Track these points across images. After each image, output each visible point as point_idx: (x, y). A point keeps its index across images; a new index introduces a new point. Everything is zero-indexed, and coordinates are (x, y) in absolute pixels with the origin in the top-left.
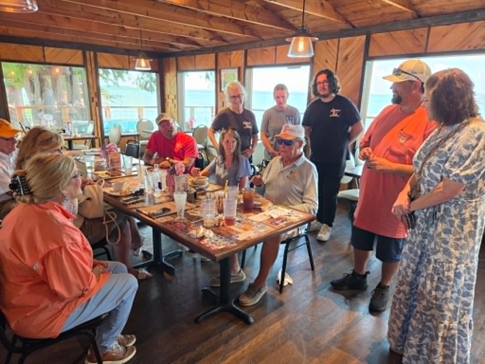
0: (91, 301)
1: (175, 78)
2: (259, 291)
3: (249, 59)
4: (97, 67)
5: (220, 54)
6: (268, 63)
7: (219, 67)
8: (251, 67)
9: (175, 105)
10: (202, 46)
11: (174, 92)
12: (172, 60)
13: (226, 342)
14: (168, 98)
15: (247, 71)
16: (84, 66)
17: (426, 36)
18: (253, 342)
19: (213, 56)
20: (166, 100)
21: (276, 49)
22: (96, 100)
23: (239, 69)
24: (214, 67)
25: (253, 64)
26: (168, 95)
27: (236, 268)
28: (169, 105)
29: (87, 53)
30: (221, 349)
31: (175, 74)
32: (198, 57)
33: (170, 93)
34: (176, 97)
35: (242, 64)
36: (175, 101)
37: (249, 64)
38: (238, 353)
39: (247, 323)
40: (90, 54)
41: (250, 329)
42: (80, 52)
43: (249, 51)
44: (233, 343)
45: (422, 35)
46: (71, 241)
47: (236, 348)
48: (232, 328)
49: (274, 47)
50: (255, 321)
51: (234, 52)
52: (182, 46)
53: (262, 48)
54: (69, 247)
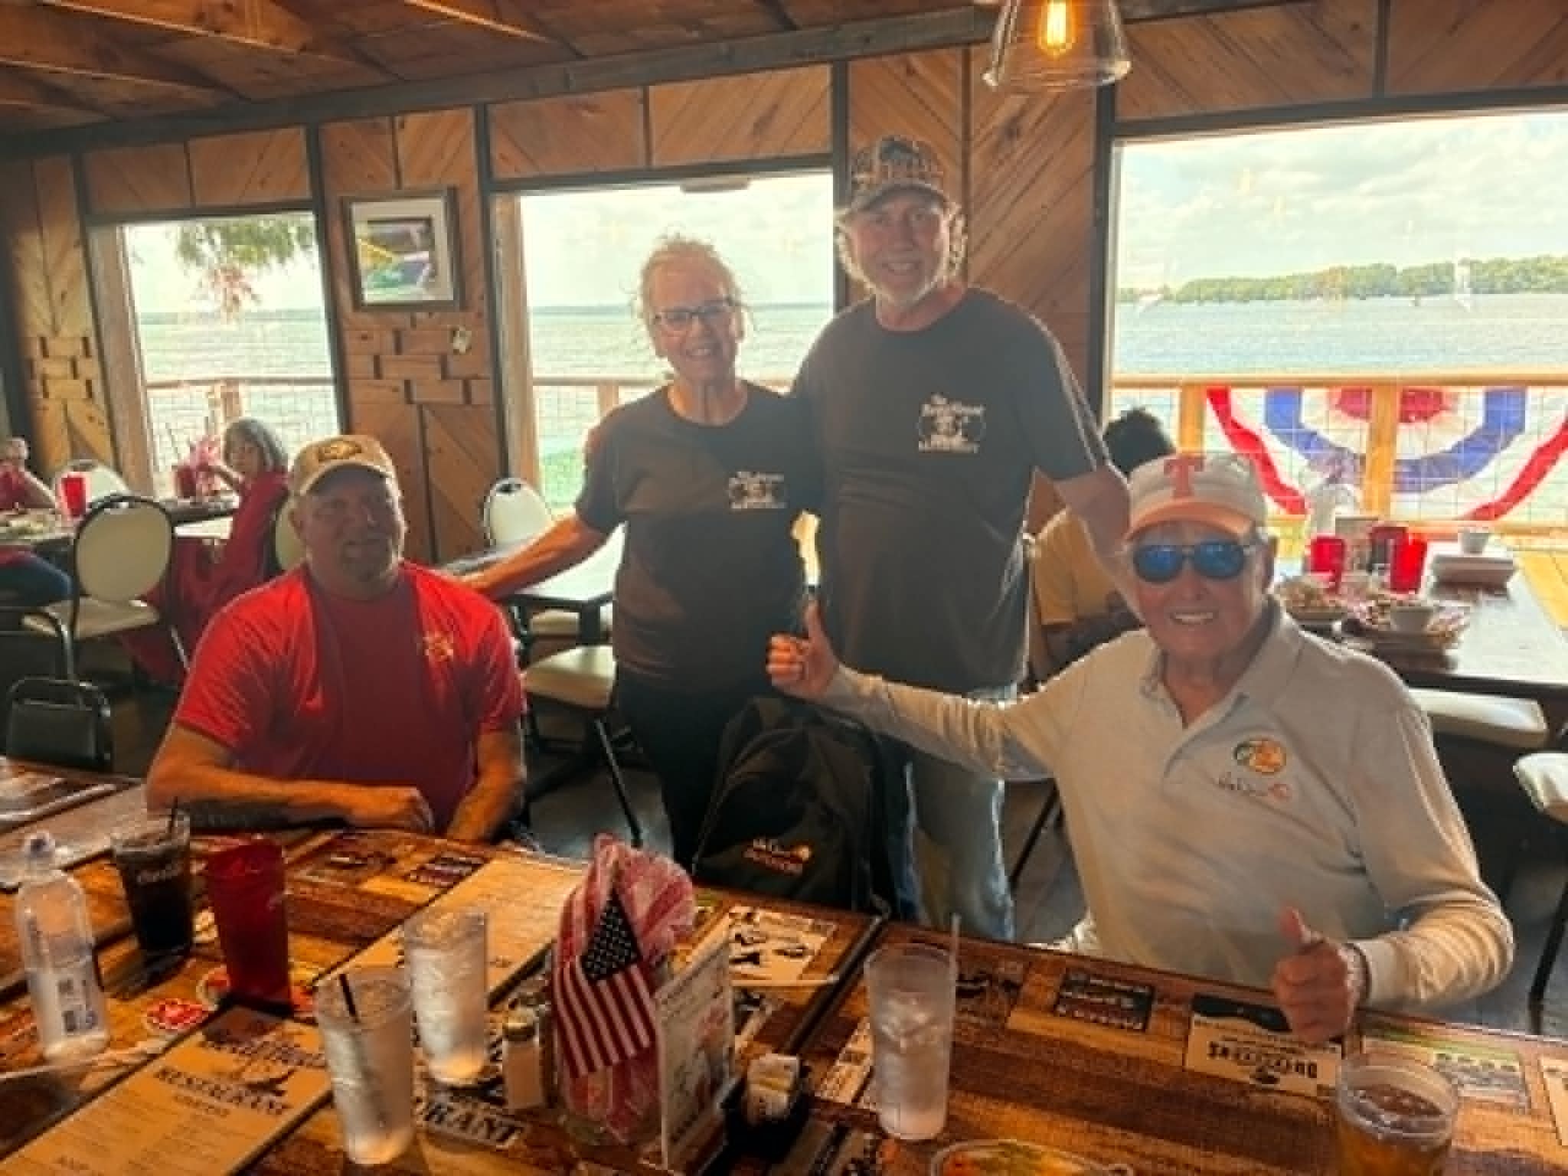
1: (77, 255)
3: (500, 147)
5: (337, 133)
6: (609, 168)
7: (336, 194)
9: (89, 383)
10: (227, 88)
11: (78, 322)
12: (53, 168)
14: (45, 354)
15: (500, 205)
17: (1371, 28)
19: (296, 136)
20: (30, 363)
21: (645, 101)
23: (453, 195)
24: (305, 193)
26: (43, 340)
28: (54, 389)
31: (76, 236)
32: (204, 148)
33: (55, 331)
34: (94, 345)
35: (465, 172)
36: (90, 368)
37: (505, 171)
43: (495, 110)
45: (1356, 27)
49: (639, 91)
51: (414, 121)
53: (571, 98)
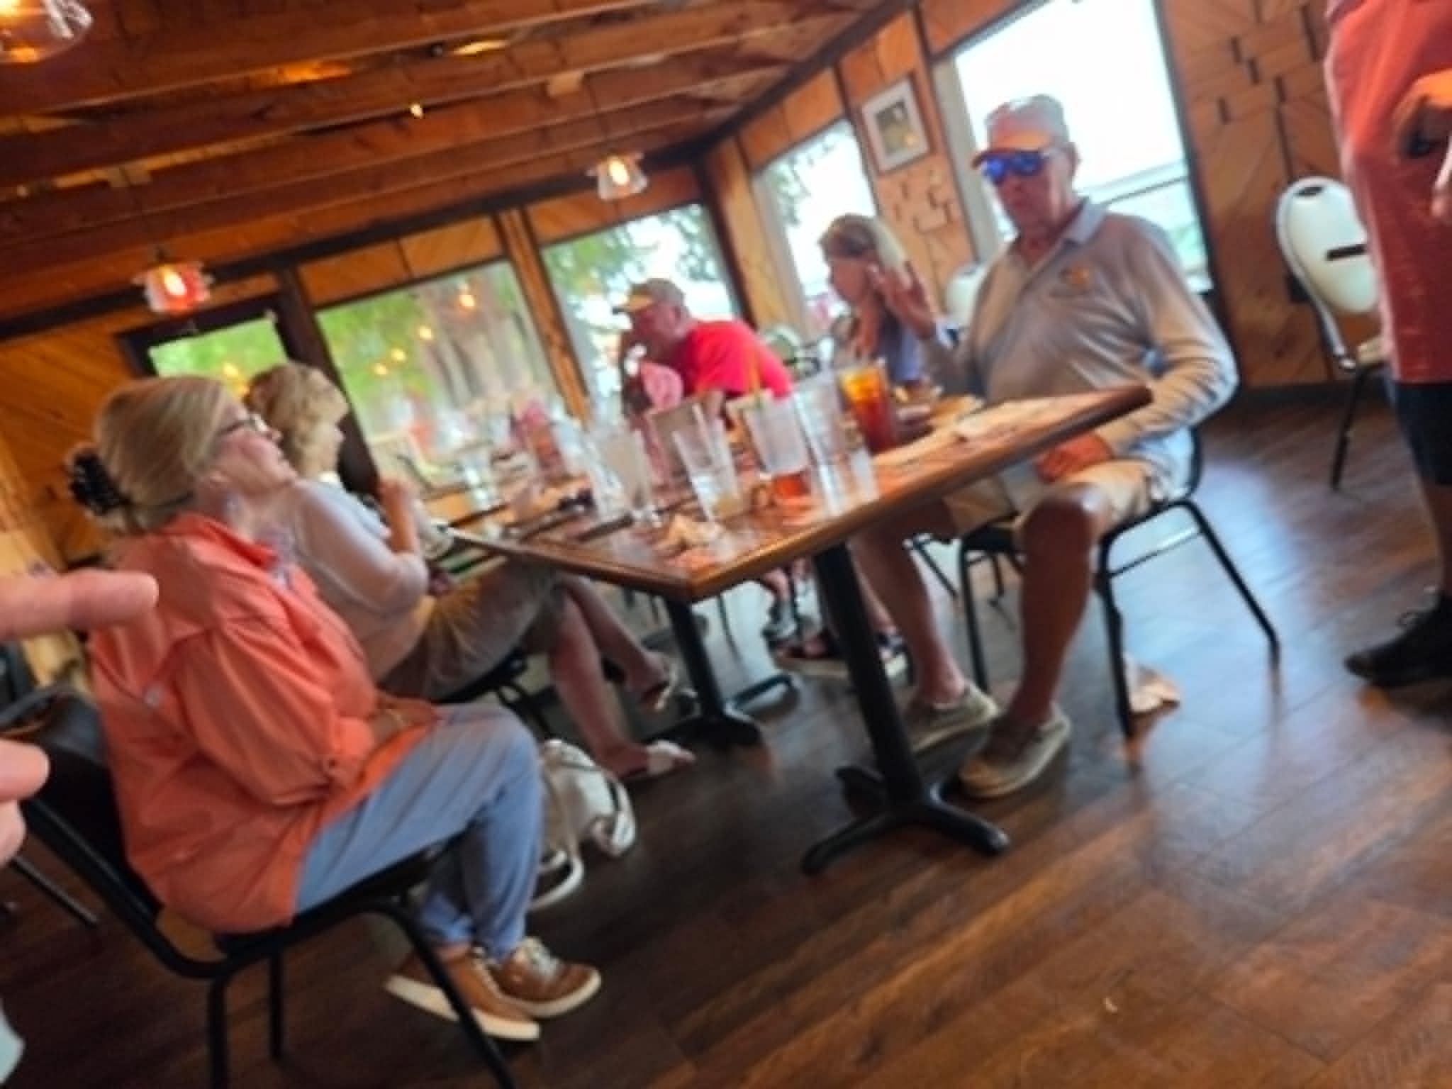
0: (371, 806)
2: (1034, 737)
3: (931, 30)
4: (536, 246)
5: (847, 61)
6: (992, 12)
7: (853, 103)
8: (947, 53)
10: (786, 61)
12: (728, 148)
13: (904, 919)
15: (940, 73)
16: (505, 255)
18: (1004, 911)
19: (827, 77)
22: (557, 338)
23: (912, 77)
24: (838, 109)
25: (949, 40)
27: (948, 684)
29: (504, 217)
30: (881, 944)
31: (746, 187)
32: (792, 102)
35: (914, 59)
37: (937, 45)
38: (941, 954)
39: (984, 850)
40: (512, 218)
41: (995, 871)
42: (485, 223)
43: (923, 5)
44: (925, 923)
46: (239, 613)
47: (936, 938)
48: (929, 875)
50: (1019, 840)
51: (883, 33)
52: (735, 85)
54: (237, 632)
